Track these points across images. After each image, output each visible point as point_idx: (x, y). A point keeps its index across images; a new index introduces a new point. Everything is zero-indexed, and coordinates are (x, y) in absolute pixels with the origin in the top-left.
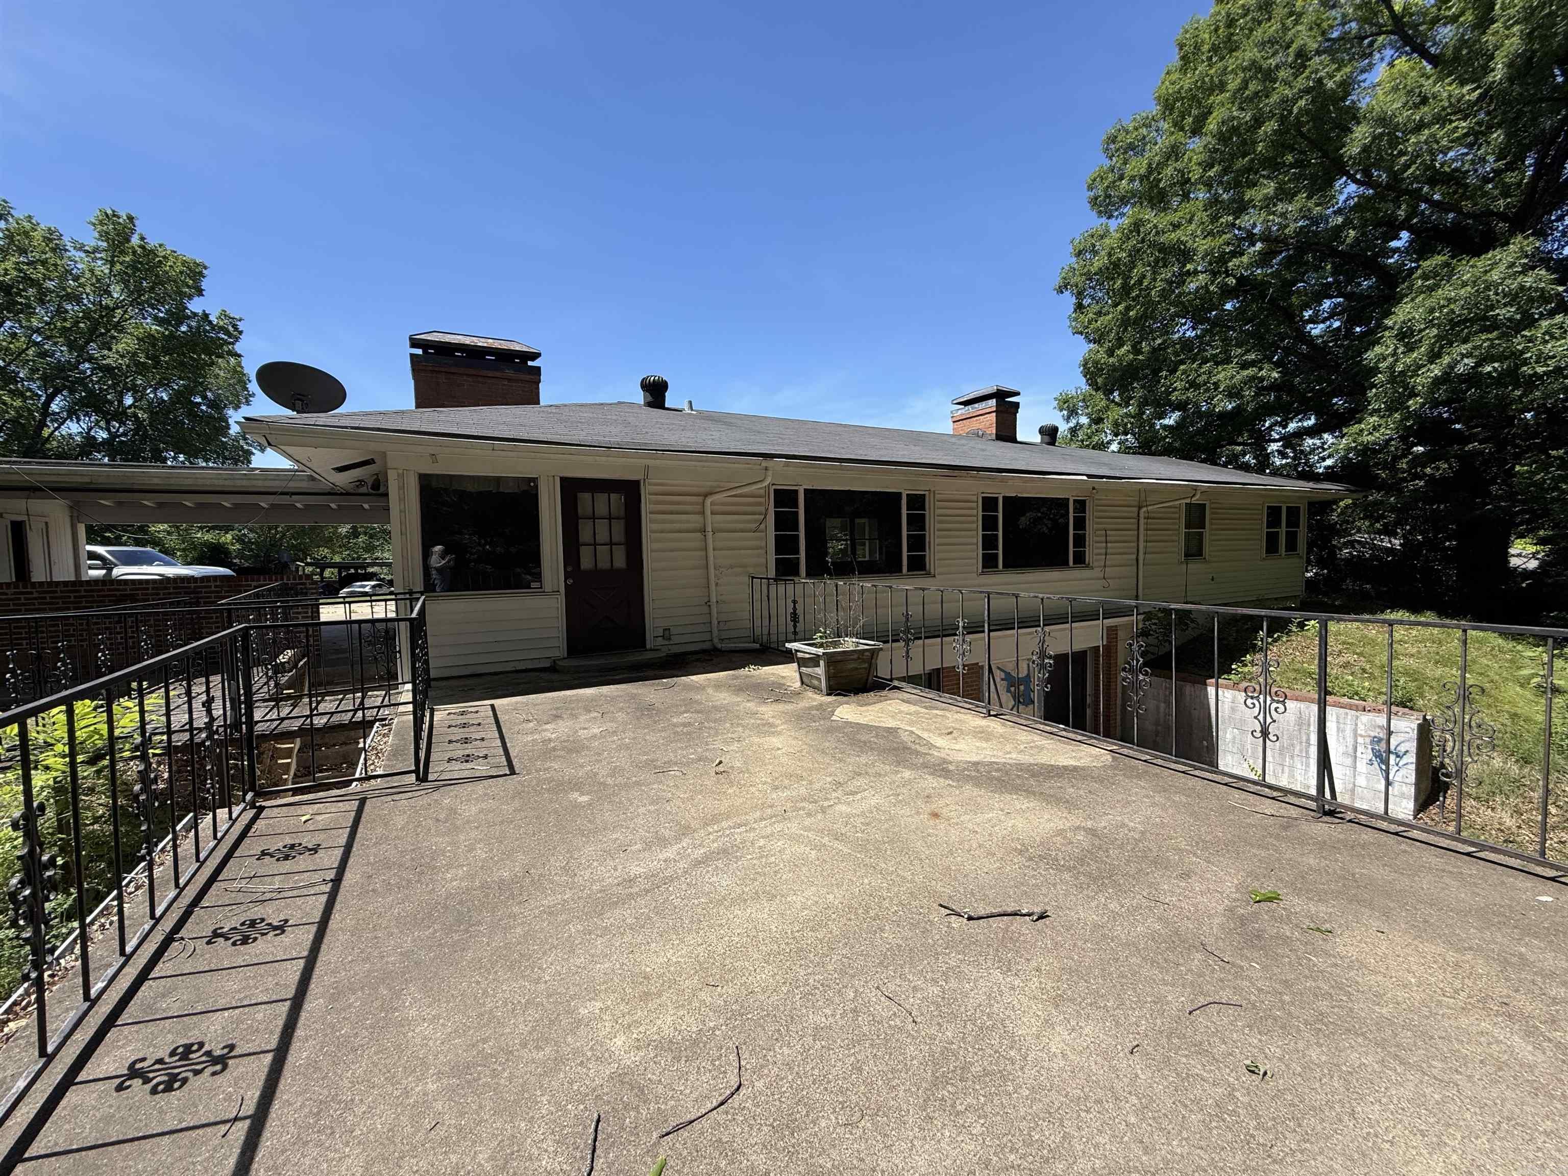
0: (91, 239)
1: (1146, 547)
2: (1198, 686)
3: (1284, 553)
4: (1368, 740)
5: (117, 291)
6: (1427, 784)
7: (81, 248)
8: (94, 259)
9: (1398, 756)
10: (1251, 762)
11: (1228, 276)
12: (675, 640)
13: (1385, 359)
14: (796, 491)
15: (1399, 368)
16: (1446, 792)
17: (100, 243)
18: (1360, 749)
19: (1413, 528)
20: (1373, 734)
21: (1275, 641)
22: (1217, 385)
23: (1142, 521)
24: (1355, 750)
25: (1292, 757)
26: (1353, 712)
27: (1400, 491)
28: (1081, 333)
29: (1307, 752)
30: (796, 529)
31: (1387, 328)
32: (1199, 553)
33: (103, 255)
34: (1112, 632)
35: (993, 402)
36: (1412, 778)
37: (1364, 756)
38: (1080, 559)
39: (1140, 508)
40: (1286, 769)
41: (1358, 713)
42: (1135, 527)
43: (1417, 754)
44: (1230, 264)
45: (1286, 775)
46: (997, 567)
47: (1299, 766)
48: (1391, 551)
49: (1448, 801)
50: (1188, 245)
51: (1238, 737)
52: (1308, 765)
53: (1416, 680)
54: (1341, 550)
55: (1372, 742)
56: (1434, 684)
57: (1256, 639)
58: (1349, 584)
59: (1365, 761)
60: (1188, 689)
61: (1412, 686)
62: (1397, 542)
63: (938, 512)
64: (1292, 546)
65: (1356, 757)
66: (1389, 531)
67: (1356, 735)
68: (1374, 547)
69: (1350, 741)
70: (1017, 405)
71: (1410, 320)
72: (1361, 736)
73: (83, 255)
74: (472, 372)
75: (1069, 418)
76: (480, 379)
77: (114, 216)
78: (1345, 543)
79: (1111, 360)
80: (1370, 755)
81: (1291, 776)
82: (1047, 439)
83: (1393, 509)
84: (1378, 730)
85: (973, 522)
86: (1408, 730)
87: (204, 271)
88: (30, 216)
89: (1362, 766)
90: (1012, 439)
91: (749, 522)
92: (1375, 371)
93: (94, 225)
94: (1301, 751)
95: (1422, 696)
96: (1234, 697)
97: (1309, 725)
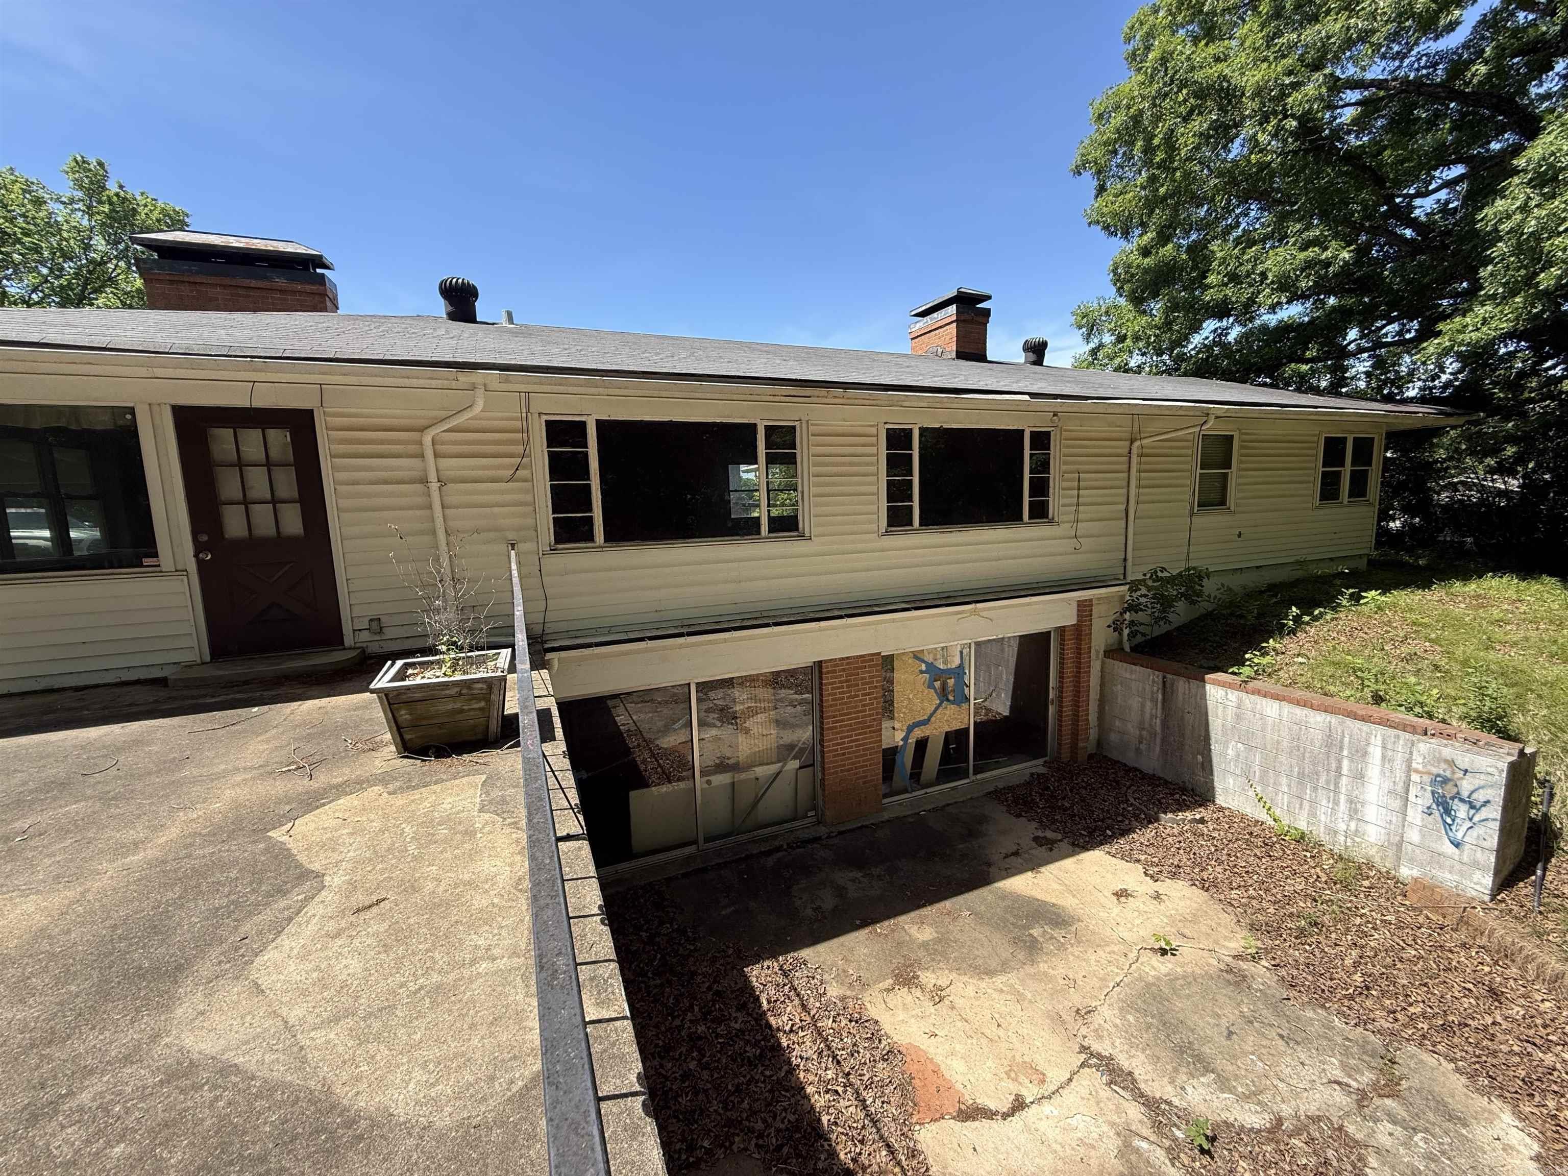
0: (67, 190)
1: (1138, 495)
2: (1194, 683)
3: (1346, 500)
4: (1427, 779)
5: (99, 243)
6: (1517, 848)
7: (58, 200)
8: (74, 211)
9: (1472, 807)
10: (1259, 789)
11: (1286, 117)
12: (389, 633)
13: (1509, 217)
14: (583, 424)
15: (1531, 225)
16: (1547, 861)
17: (75, 193)
18: (1413, 791)
19: (1539, 465)
20: (1435, 771)
21: (1316, 619)
22: (1263, 275)
23: (1135, 459)
24: (1407, 791)
25: (1315, 789)
26: (1408, 735)
27: (1524, 415)
28: (1098, 222)
29: (1337, 784)
30: (586, 475)
31: (1516, 172)
32: (1222, 502)
33: (80, 206)
34: (1084, 608)
35: (952, 309)
36: (1493, 841)
37: (1419, 801)
38: (1040, 512)
39: (1132, 442)
40: (1306, 805)
41: (1416, 738)
42: (1125, 467)
43: (1505, 809)
44: (1290, 100)
45: (1305, 813)
46: (911, 524)
47: (1324, 802)
48: (1505, 494)
49: (1550, 876)
50: (1233, 81)
51: (1243, 755)
52: (1336, 803)
53: (1514, 685)
54: (1439, 494)
55: (1433, 782)
56: (1545, 691)
57: (1286, 617)
58: (1447, 536)
59: (1420, 809)
60: (1182, 686)
61: (1509, 692)
62: (1516, 482)
63: (814, 450)
64: (1359, 488)
65: (1407, 799)
66: (1505, 469)
67: (1409, 769)
68: (1482, 489)
69: (1400, 775)
70: (987, 313)
71: (1553, 154)
72: (1417, 771)
73: (62, 207)
74: (228, 281)
75: (1089, 335)
76: (241, 292)
77: (84, 162)
78: (1445, 486)
79: (1147, 260)
80: (1428, 800)
81: (1313, 814)
82: (1032, 357)
83: (1511, 439)
84: (1444, 766)
85: (871, 464)
86: (1490, 770)
87: (187, 220)
88: (11, 169)
89: (1415, 815)
90: (981, 357)
91: (498, 467)
92: (1495, 237)
93: (67, 173)
94: (1328, 782)
95: (1524, 710)
96: (1240, 700)
97: (1341, 748)
